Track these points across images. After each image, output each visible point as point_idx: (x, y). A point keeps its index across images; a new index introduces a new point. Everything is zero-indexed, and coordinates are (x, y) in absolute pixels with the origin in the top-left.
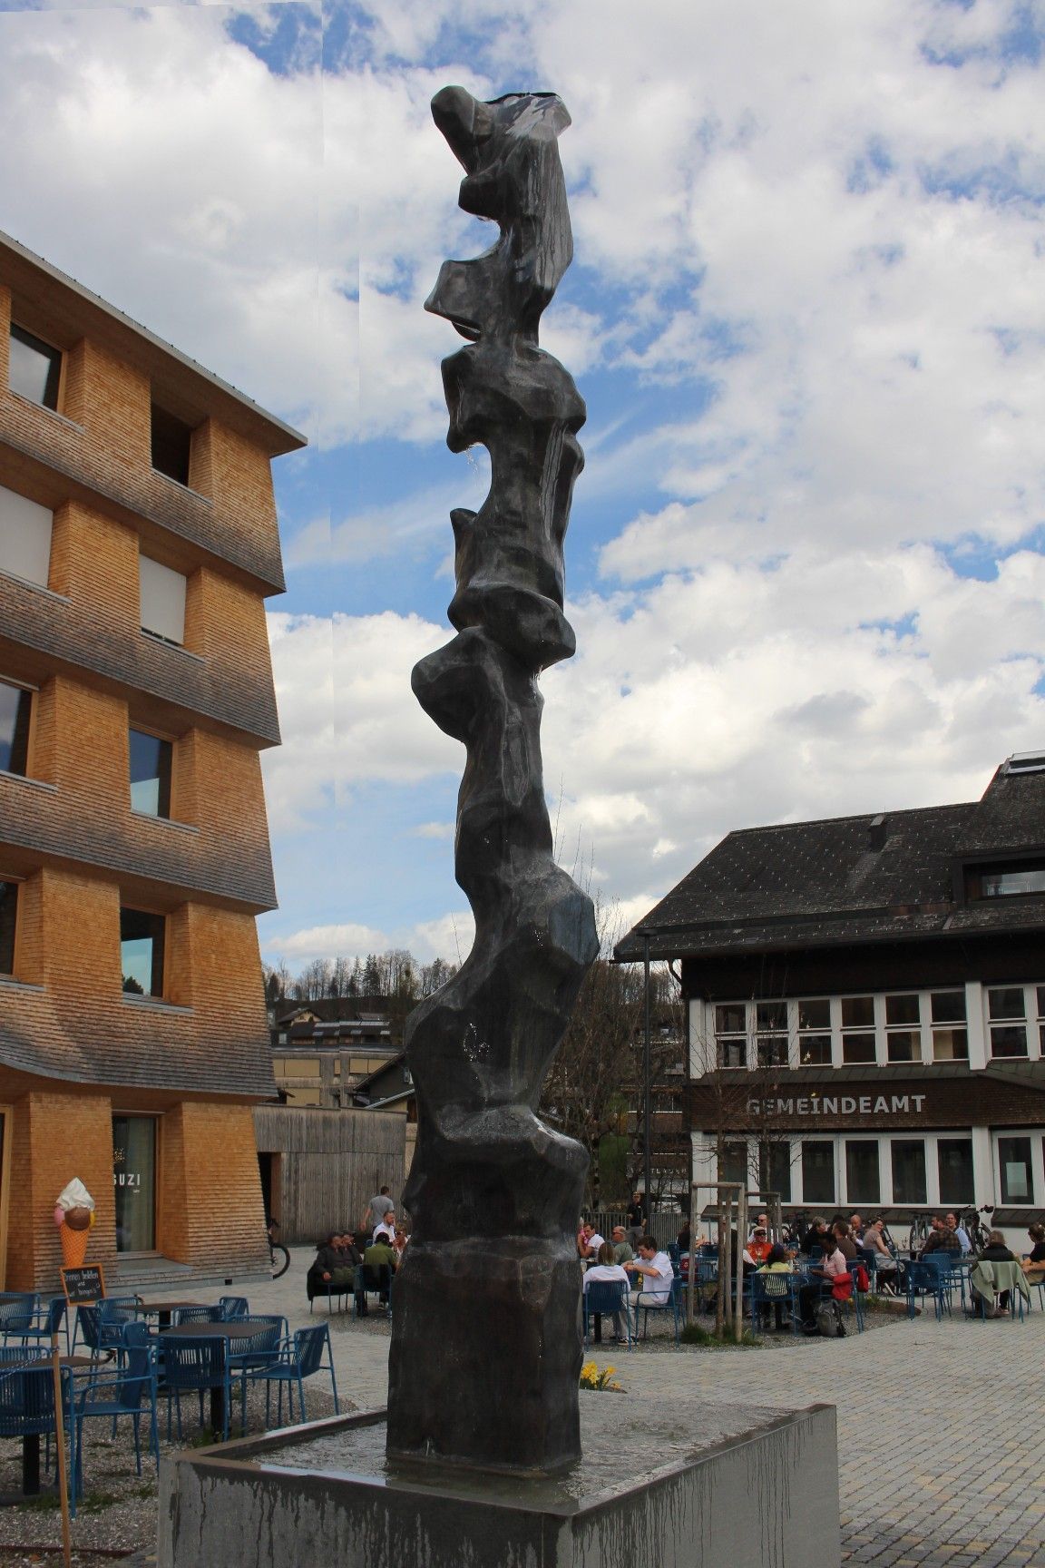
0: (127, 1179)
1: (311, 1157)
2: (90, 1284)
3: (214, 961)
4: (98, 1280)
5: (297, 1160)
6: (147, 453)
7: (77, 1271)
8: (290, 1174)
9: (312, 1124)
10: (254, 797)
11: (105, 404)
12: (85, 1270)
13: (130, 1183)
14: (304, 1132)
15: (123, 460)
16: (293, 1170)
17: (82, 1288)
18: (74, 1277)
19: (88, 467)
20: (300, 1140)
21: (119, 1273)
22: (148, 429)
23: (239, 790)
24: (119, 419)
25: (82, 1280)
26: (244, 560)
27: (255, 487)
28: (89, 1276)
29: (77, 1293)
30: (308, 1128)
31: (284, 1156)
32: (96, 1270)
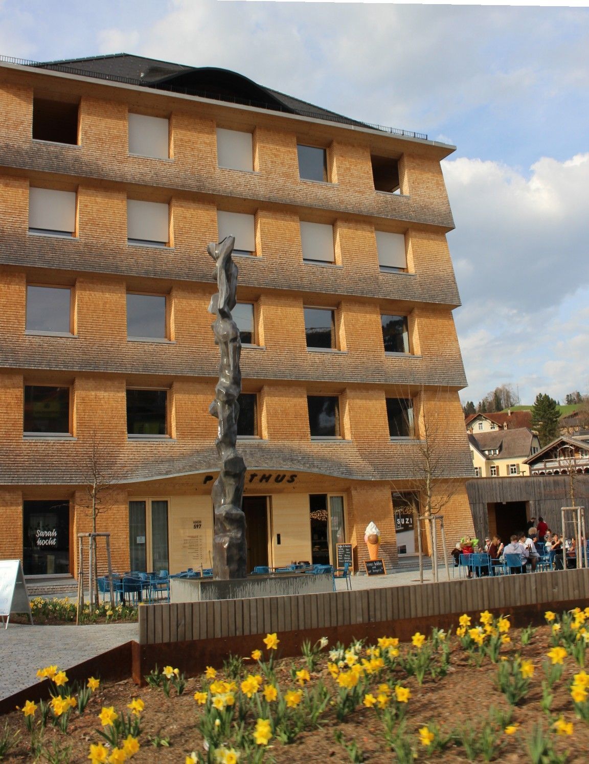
0: (405, 521)
1: (548, 502)
2: (378, 567)
3: (436, 416)
4: (382, 566)
5: (539, 504)
6: (372, 183)
7: (372, 562)
8: (536, 512)
9: (546, 484)
10: (450, 334)
11: (347, 168)
12: (376, 562)
13: (407, 522)
14: (542, 489)
15: (360, 192)
16: (537, 509)
17: (374, 569)
18: (371, 565)
19: (342, 202)
20: (540, 493)
21: (399, 563)
22: (371, 172)
23: (441, 332)
24: (356, 173)
25: (374, 566)
26: (429, 220)
27: (433, 180)
28: (378, 564)
29: (372, 571)
30: (544, 486)
31: (531, 502)
32: (381, 561)
